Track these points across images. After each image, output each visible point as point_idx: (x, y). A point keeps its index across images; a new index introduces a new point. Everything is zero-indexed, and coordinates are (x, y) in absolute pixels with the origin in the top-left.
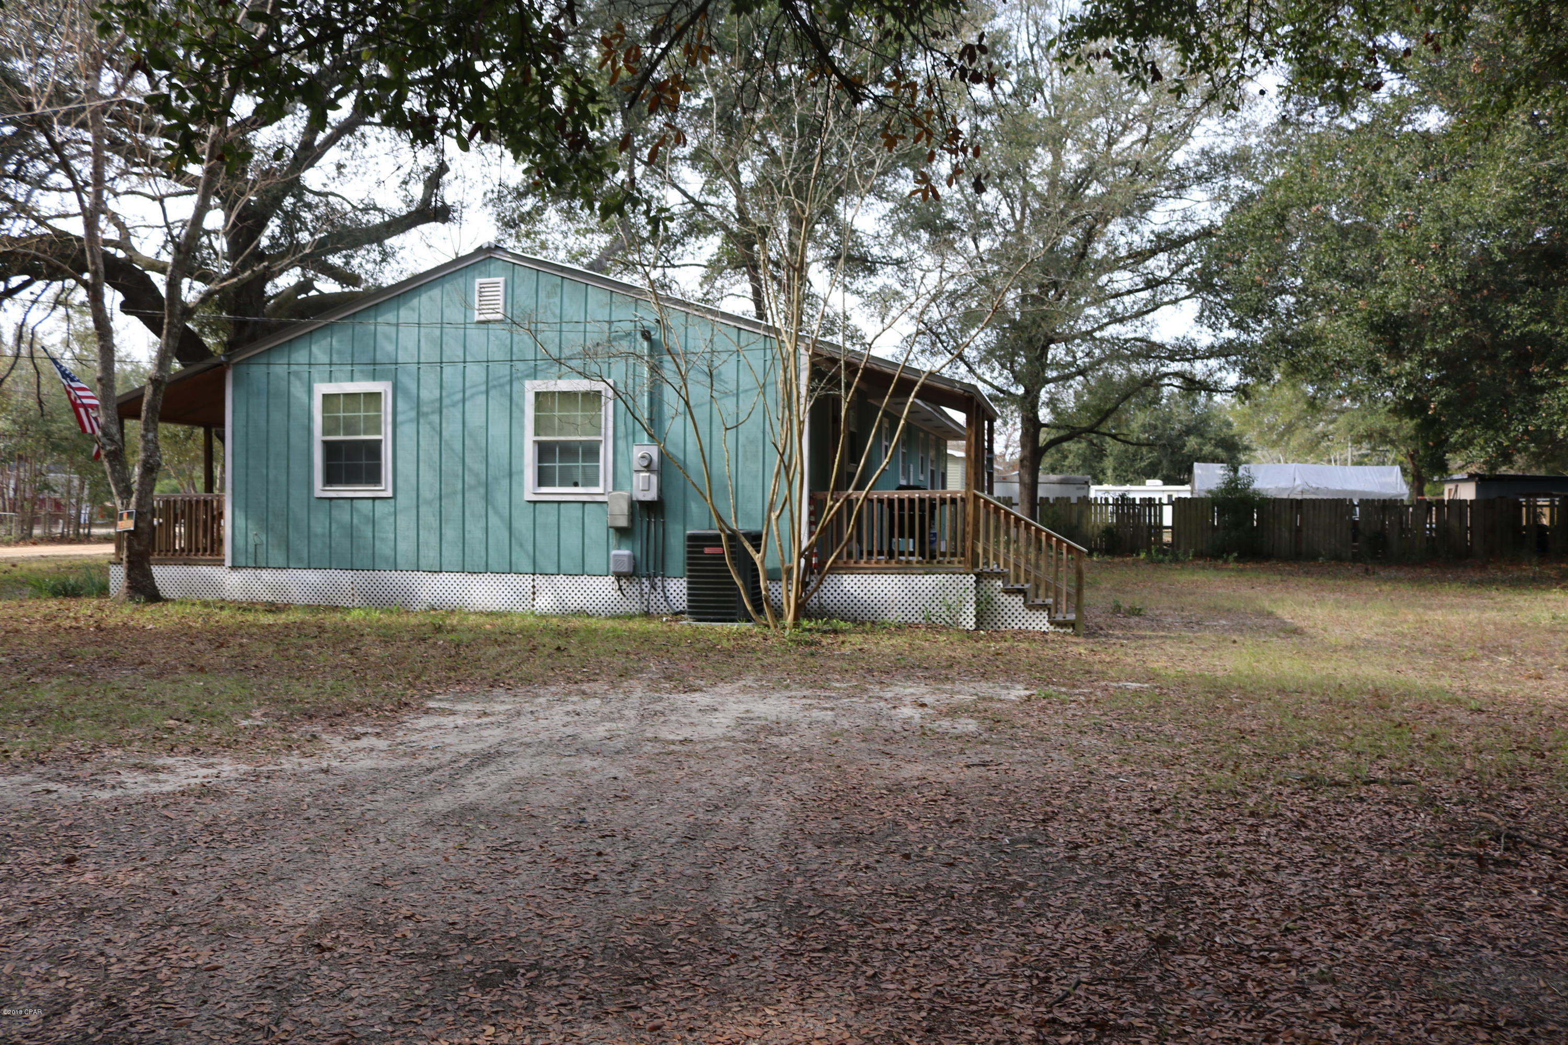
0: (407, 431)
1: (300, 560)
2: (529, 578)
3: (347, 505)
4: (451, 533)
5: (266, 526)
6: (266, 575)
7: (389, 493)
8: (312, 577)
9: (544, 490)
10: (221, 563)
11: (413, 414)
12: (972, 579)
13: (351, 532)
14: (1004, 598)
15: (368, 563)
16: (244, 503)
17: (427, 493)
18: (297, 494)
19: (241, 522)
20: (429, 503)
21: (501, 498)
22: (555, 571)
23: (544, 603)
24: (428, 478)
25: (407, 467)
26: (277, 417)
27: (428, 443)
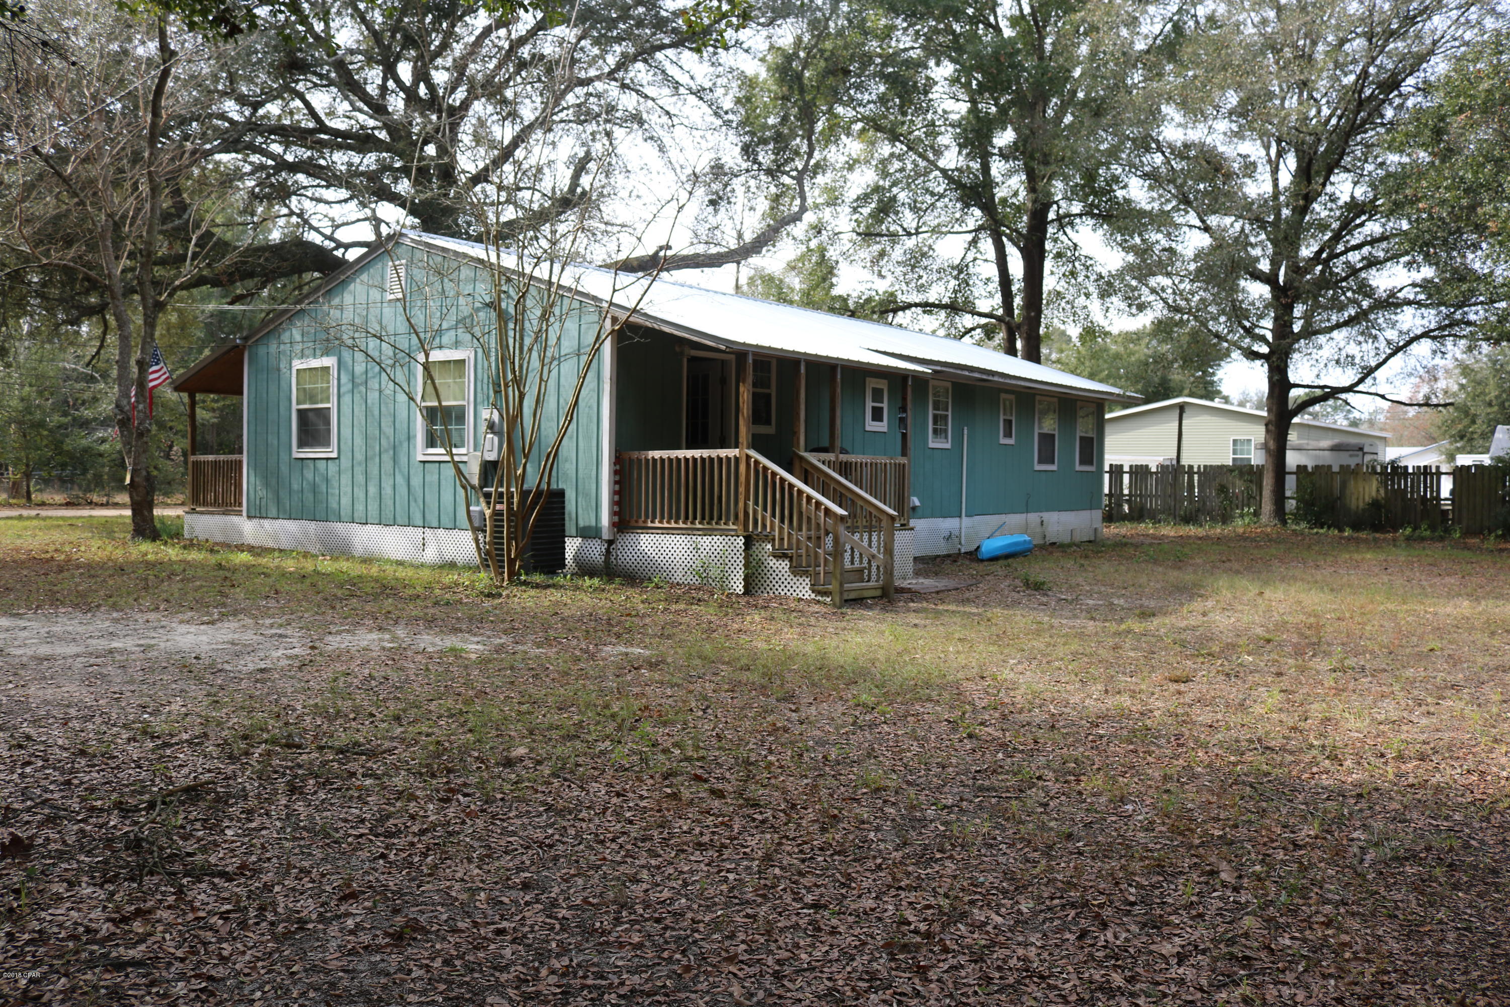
0: (347, 399)
1: (285, 512)
2: (421, 530)
3: (311, 463)
4: (373, 490)
5: (267, 485)
6: (266, 523)
7: (334, 455)
8: (292, 526)
9: (431, 451)
10: (239, 513)
11: (350, 386)
12: (741, 541)
13: (314, 488)
14: (773, 562)
15: (323, 515)
16: (255, 465)
17: (359, 456)
18: (284, 456)
19: (252, 479)
20: (360, 464)
21: (403, 460)
22: (436, 524)
23: (430, 555)
24: (359, 441)
25: (346, 432)
26: (273, 388)
27: (359, 410)
